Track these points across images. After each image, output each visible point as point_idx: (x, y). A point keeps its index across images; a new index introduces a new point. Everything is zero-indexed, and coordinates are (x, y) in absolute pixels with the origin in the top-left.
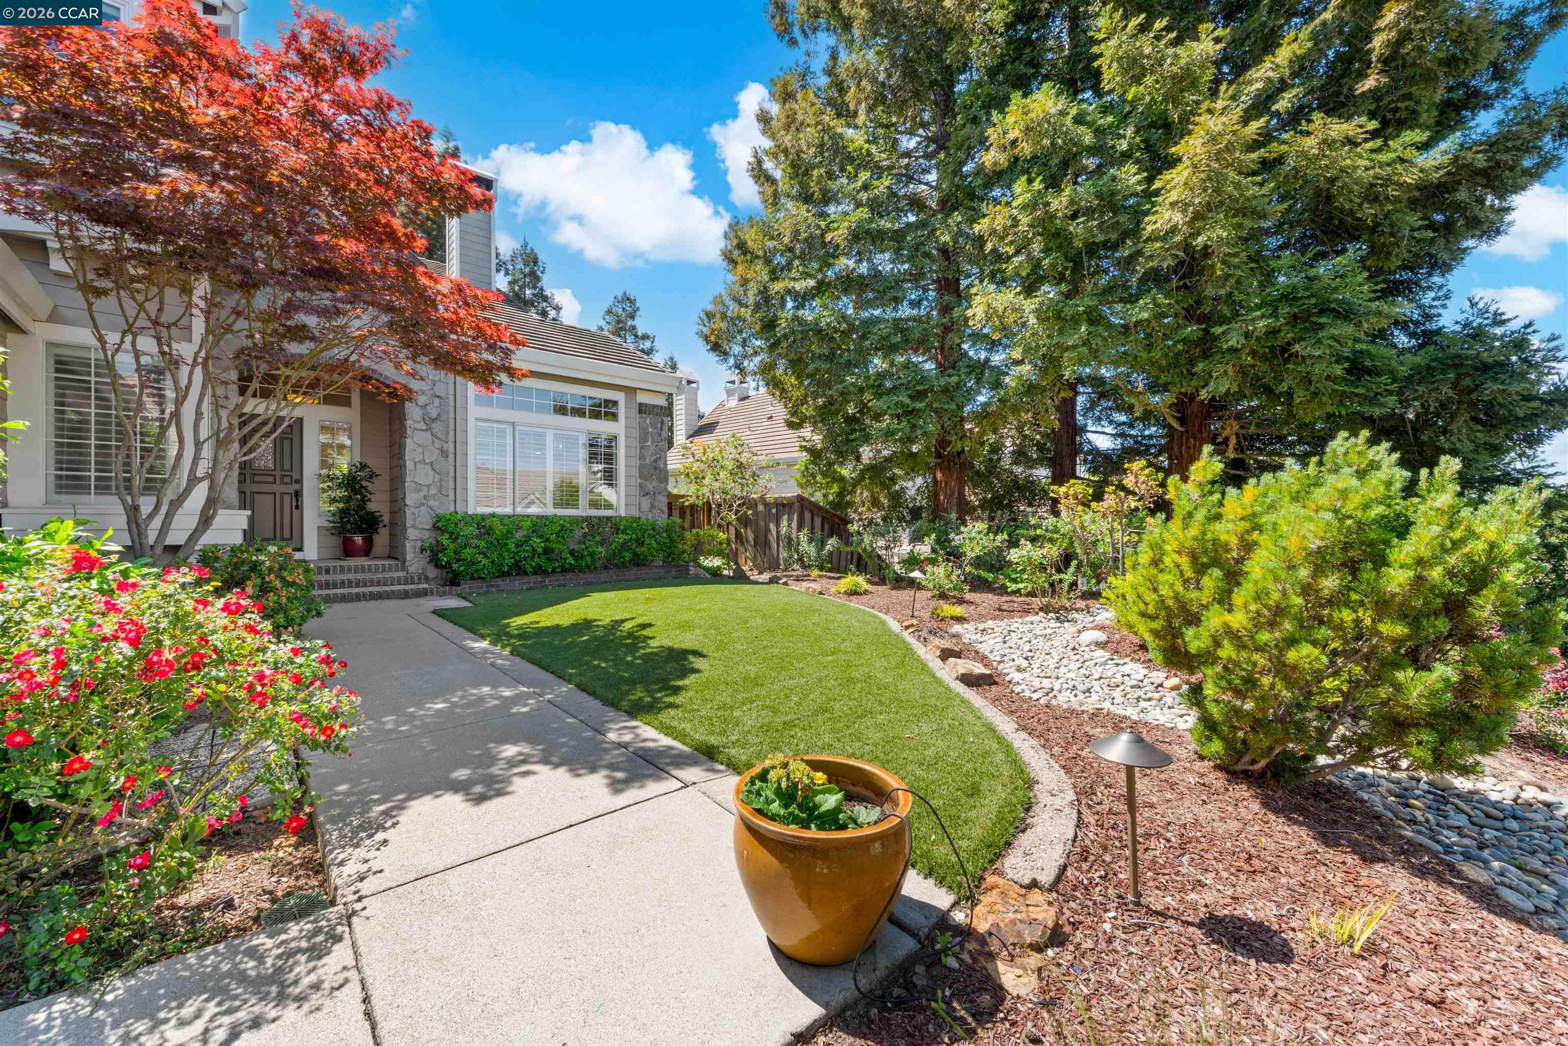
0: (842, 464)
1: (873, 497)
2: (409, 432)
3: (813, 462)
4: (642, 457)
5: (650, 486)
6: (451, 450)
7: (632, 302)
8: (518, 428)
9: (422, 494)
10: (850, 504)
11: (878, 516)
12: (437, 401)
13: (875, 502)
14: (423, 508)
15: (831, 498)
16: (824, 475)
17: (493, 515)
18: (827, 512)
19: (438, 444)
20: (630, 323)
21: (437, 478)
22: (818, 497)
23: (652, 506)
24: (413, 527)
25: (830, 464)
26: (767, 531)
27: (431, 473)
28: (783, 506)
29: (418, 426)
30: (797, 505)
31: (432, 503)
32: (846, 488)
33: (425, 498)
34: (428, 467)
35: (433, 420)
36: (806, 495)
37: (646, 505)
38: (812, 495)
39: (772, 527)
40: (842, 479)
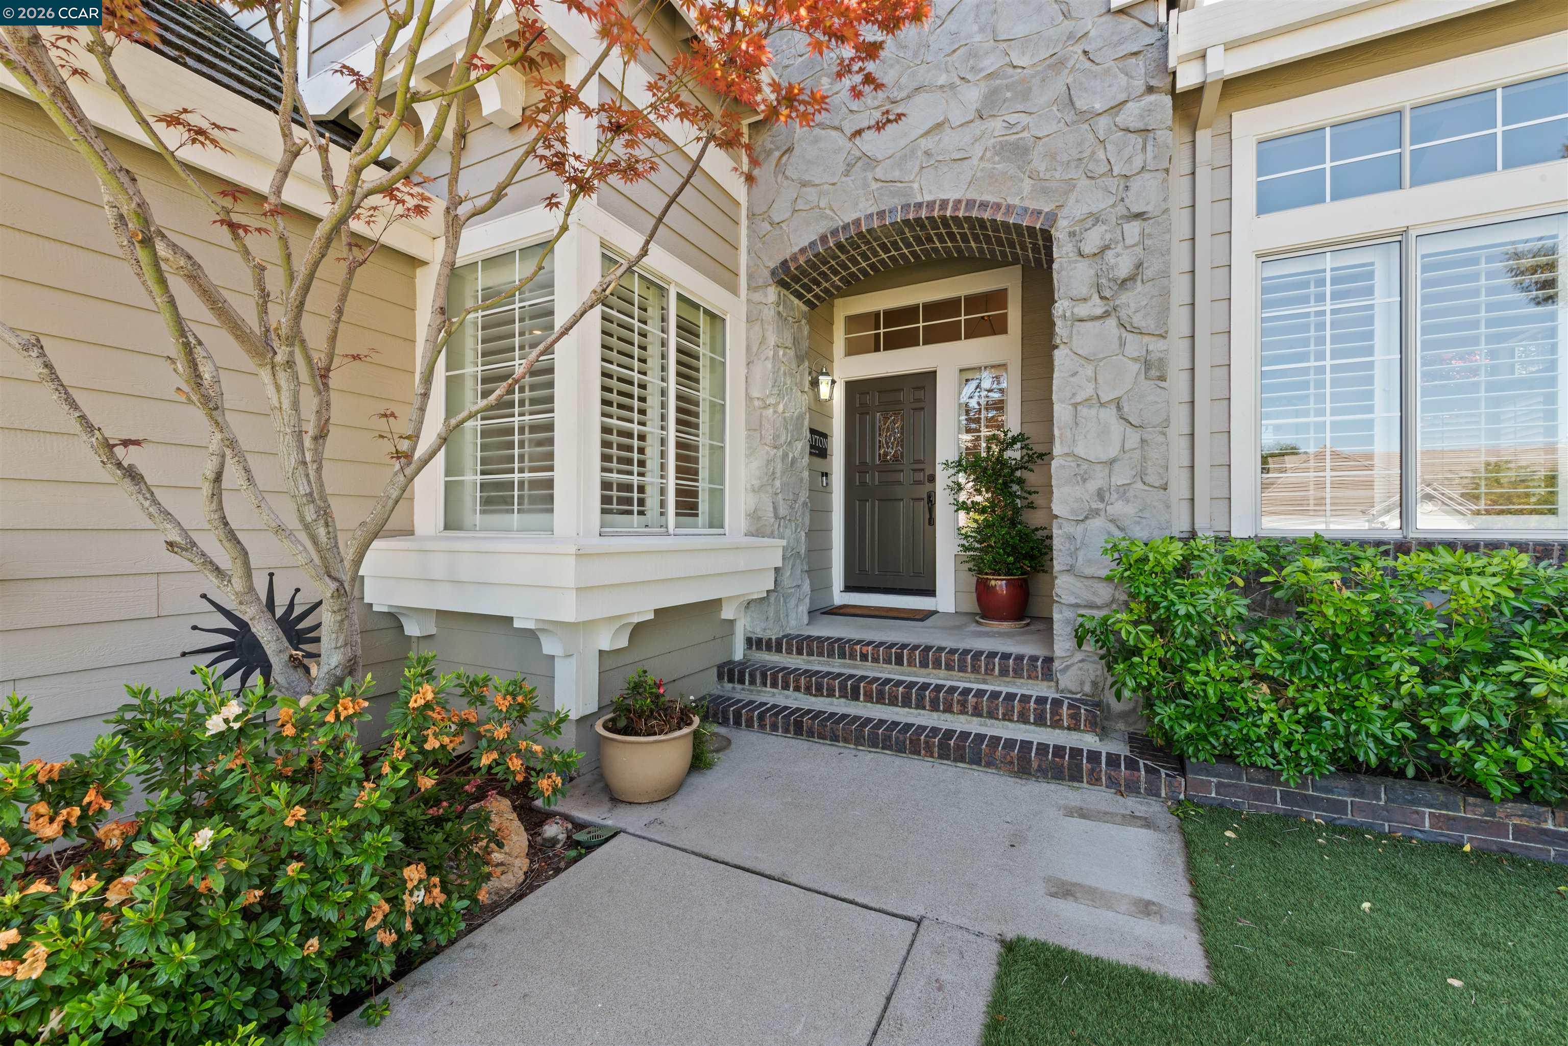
2: (1060, 328)
6: (1178, 360)
8: (1418, 251)
9: (1093, 486)
12: (1133, 230)
14: (1096, 523)
17: (1315, 546)
19: (1134, 346)
21: (1133, 438)
24: (1070, 570)
27: (1116, 427)
29: (1083, 310)
31: (1118, 508)
33: (1100, 495)
34: (1109, 415)
35: (1124, 284)
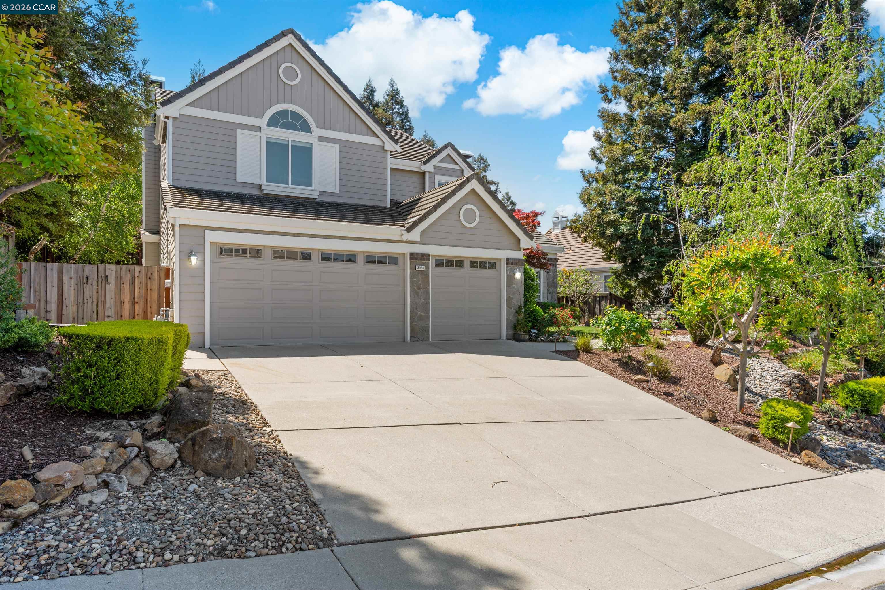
0: (630, 280)
1: (644, 292)
3: (616, 278)
4: (548, 279)
5: (551, 290)
7: (485, 161)
10: (633, 297)
11: (647, 302)
13: (646, 295)
15: (624, 293)
16: (621, 284)
18: (622, 299)
20: (483, 174)
22: (618, 293)
23: (552, 298)
25: (625, 279)
26: (595, 307)
28: (603, 298)
30: (609, 297)
32: (632, 289)
36: (613, 292)
37: (550, 298)
38: (615, 292)
39: (597, 306)
40: (630, 286)
